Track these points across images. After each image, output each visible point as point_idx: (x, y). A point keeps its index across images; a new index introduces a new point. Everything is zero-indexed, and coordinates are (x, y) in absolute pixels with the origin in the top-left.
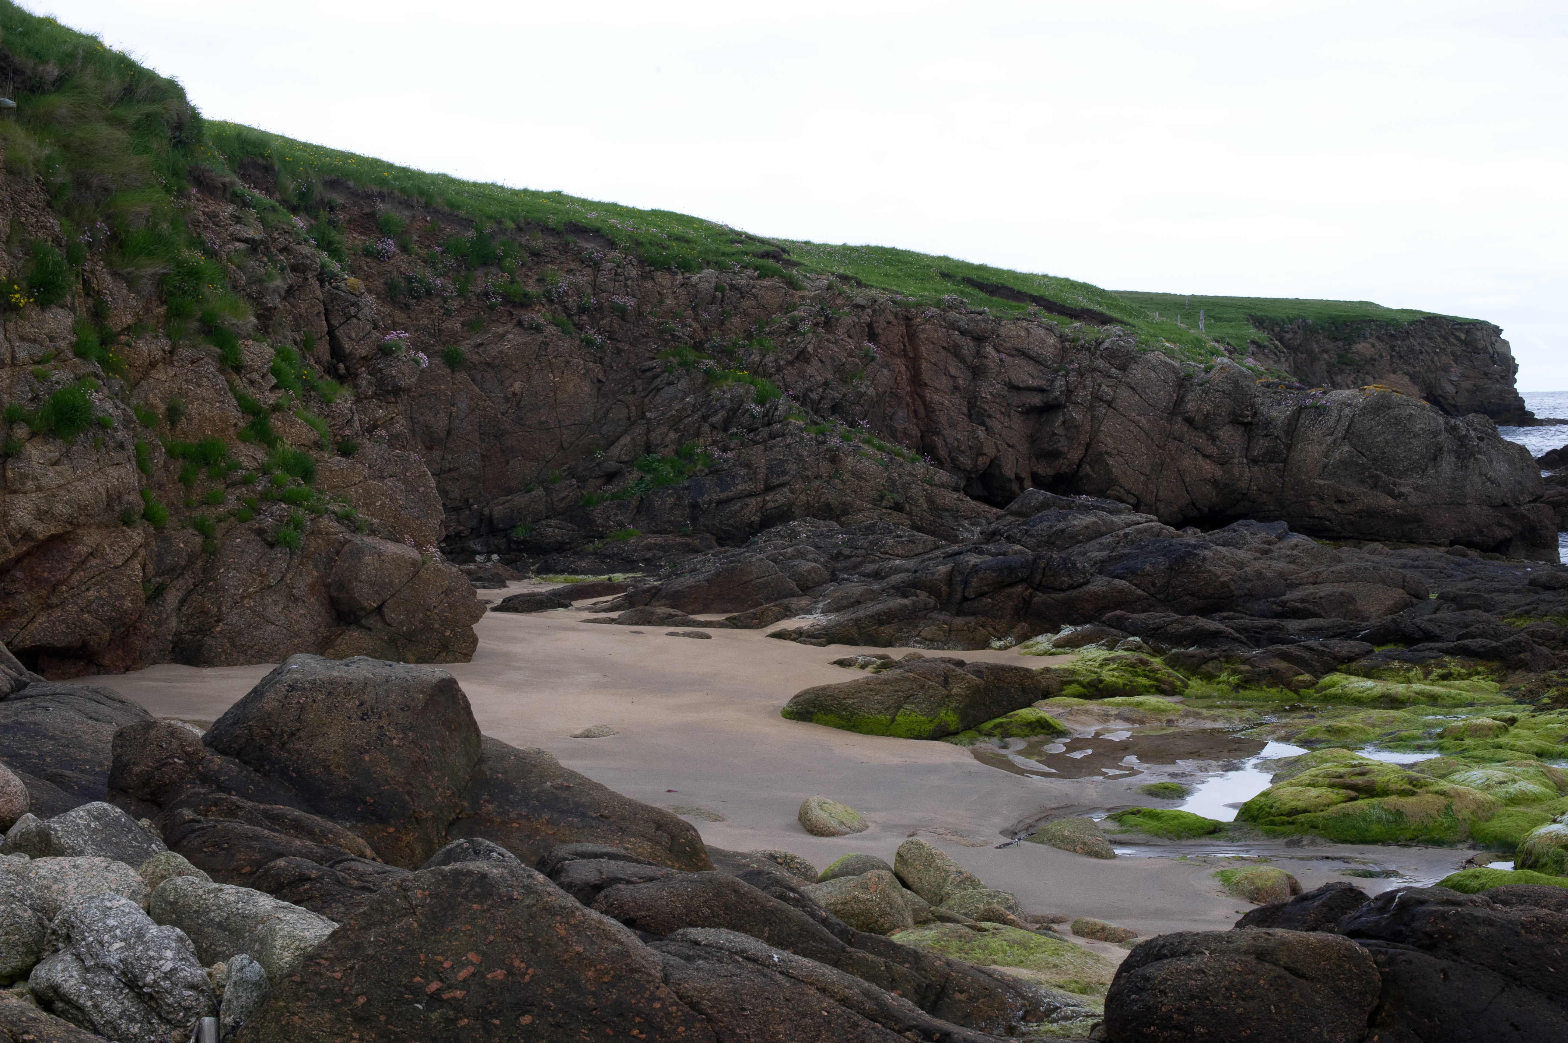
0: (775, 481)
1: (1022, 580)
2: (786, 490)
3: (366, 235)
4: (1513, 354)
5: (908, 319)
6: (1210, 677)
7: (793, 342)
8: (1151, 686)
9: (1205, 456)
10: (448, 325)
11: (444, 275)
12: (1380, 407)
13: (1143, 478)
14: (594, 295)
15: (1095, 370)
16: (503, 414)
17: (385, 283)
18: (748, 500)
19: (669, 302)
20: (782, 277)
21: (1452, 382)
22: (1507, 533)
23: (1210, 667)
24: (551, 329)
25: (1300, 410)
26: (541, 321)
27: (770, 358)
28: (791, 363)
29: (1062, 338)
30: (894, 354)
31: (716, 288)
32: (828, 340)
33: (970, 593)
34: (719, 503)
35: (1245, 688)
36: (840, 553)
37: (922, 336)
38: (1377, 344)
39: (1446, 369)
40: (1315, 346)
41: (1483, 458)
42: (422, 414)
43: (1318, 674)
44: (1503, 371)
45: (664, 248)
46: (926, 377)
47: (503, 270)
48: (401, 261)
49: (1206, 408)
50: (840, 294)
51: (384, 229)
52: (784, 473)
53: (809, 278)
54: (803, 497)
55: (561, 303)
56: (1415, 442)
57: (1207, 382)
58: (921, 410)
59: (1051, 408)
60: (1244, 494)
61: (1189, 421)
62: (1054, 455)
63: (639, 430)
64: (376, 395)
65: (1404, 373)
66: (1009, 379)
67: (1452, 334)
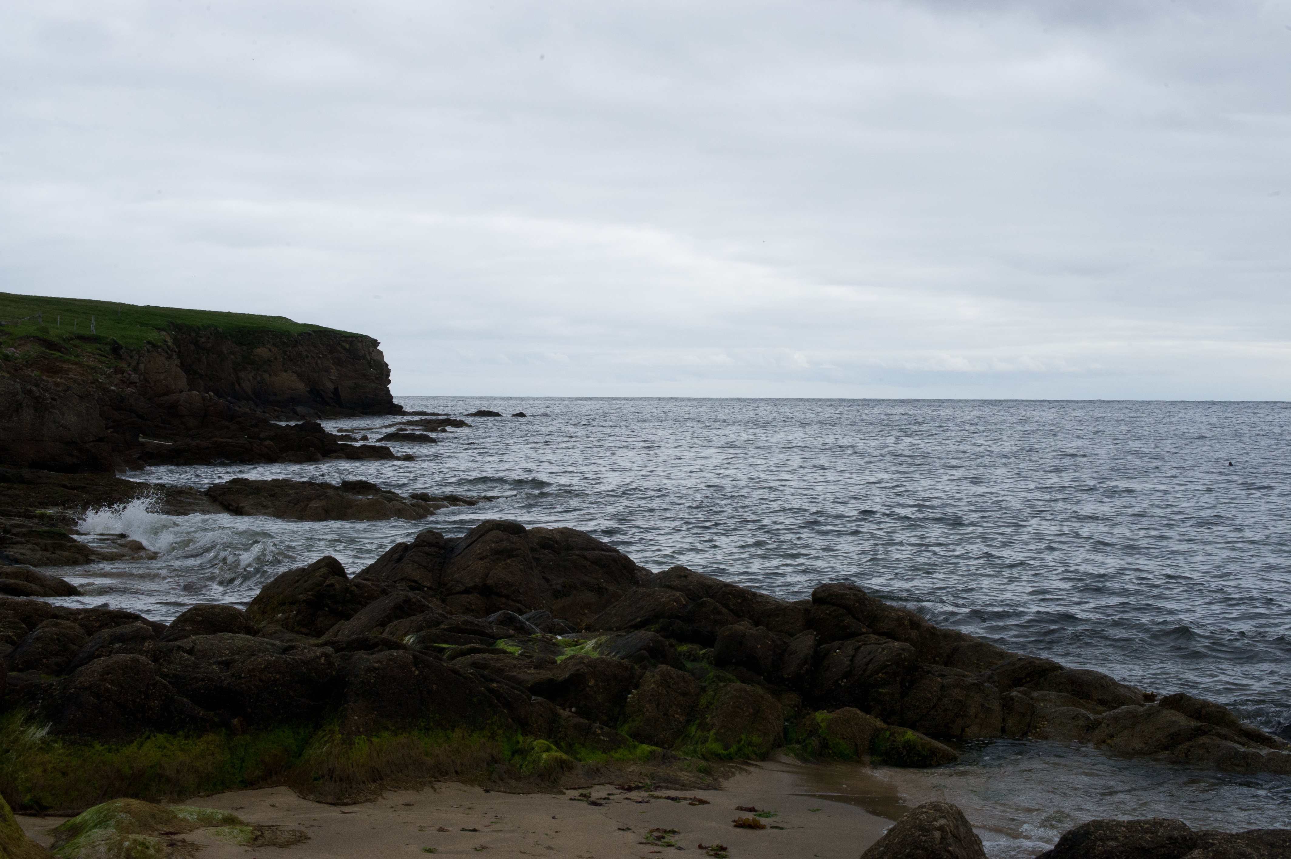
4: (386, 360)
22: (75, 460)
38: (273, 349)
39: (327, 370)
40: (224, 349)
41: (57, 412)
44: (379, 374)
65: (294, 372)
67: (339, 344)
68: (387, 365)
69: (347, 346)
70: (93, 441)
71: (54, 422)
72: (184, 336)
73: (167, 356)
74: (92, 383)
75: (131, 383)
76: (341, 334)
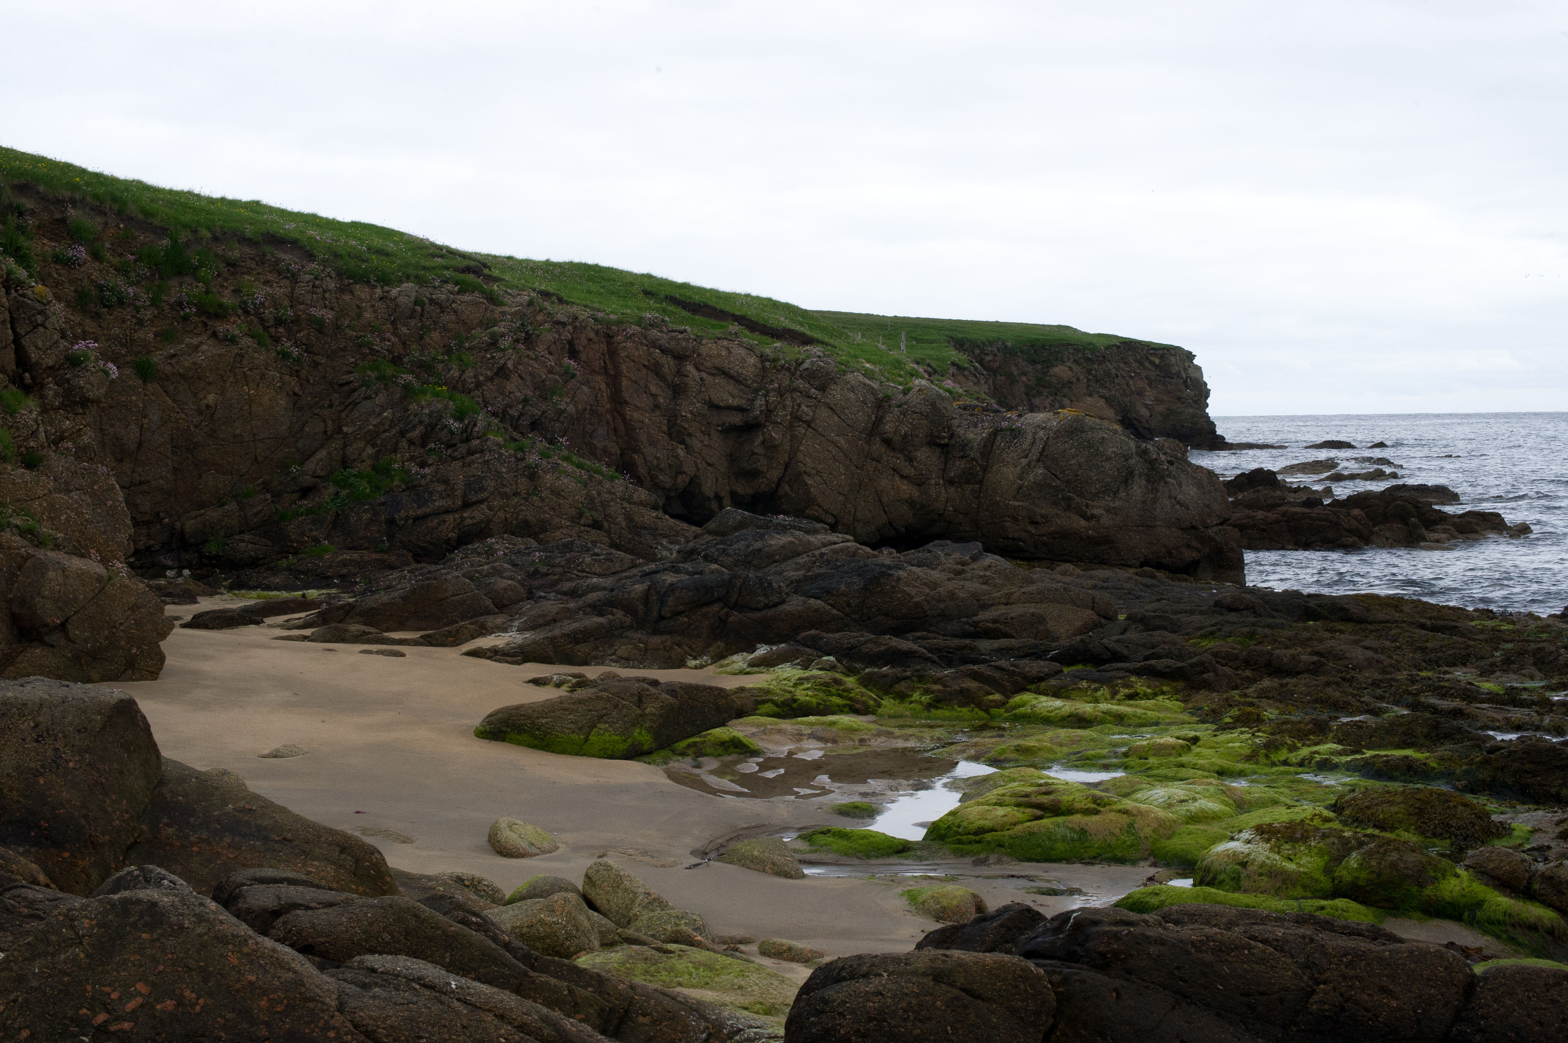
0: (474, 498)
1: (719, 600)
2: (483, 506)
3: (56, 241)
4: (1206, 379)
5: (609, 337)
6: (902, 697)
7: (493, 358)
8: (845, 706)
9: (902, 477)
10: (140, 334)
11: (137, 284)
12: (1073, 430)
13: (841, 498)
14: (291, 307)
15: (795, 390)
16: (196, 426)
17: (76, 291)
18: (445, 517)
19: (367, 315)
20: (483, 292)
21: (1146, 406)
22: (1195, 555)
23: (902, 686)
24: (247, 341)
25: (996, 433)
26: (237, 332)
27: (469, 374)
28: (490, 379)
29: (763, 358)
30: (595, 371)
31: (416, 303)
32: (528, 357)
33: (666, 611)
34: (416, 519)
35: (937, 708)
36: (536, 572)
37: (623, 354)
38: (1074, 368)
39: (1140, 393)
40: (1014, 368)
41: (1173, 481)
42: (112, 426)
43: (1008, 694)
44: (1195, 396)
45: (363, 261)
46: (626, 395)
47: (197, 280)
48: (92, 269)
49: (904, 429)
50: (541, 311)
51: (75, 235)
52: (482, 489)
53: (510, 294)
54: (501, 514)
55: (258, 314)
56: (1107, 465)
57: (905, 403)
58: (621, 427)
59: (751, 428)
60: (940, 515)
61: (888, 442)
62: (753, 474)
63: (336, 444)
64: (62, 406)
65: (1102, 397)
66: (710, 398)
67: (1147, 358)
68: (1206, 384)
69: (1157, 361)
70: (1217, 525)
76: (1148, 346)
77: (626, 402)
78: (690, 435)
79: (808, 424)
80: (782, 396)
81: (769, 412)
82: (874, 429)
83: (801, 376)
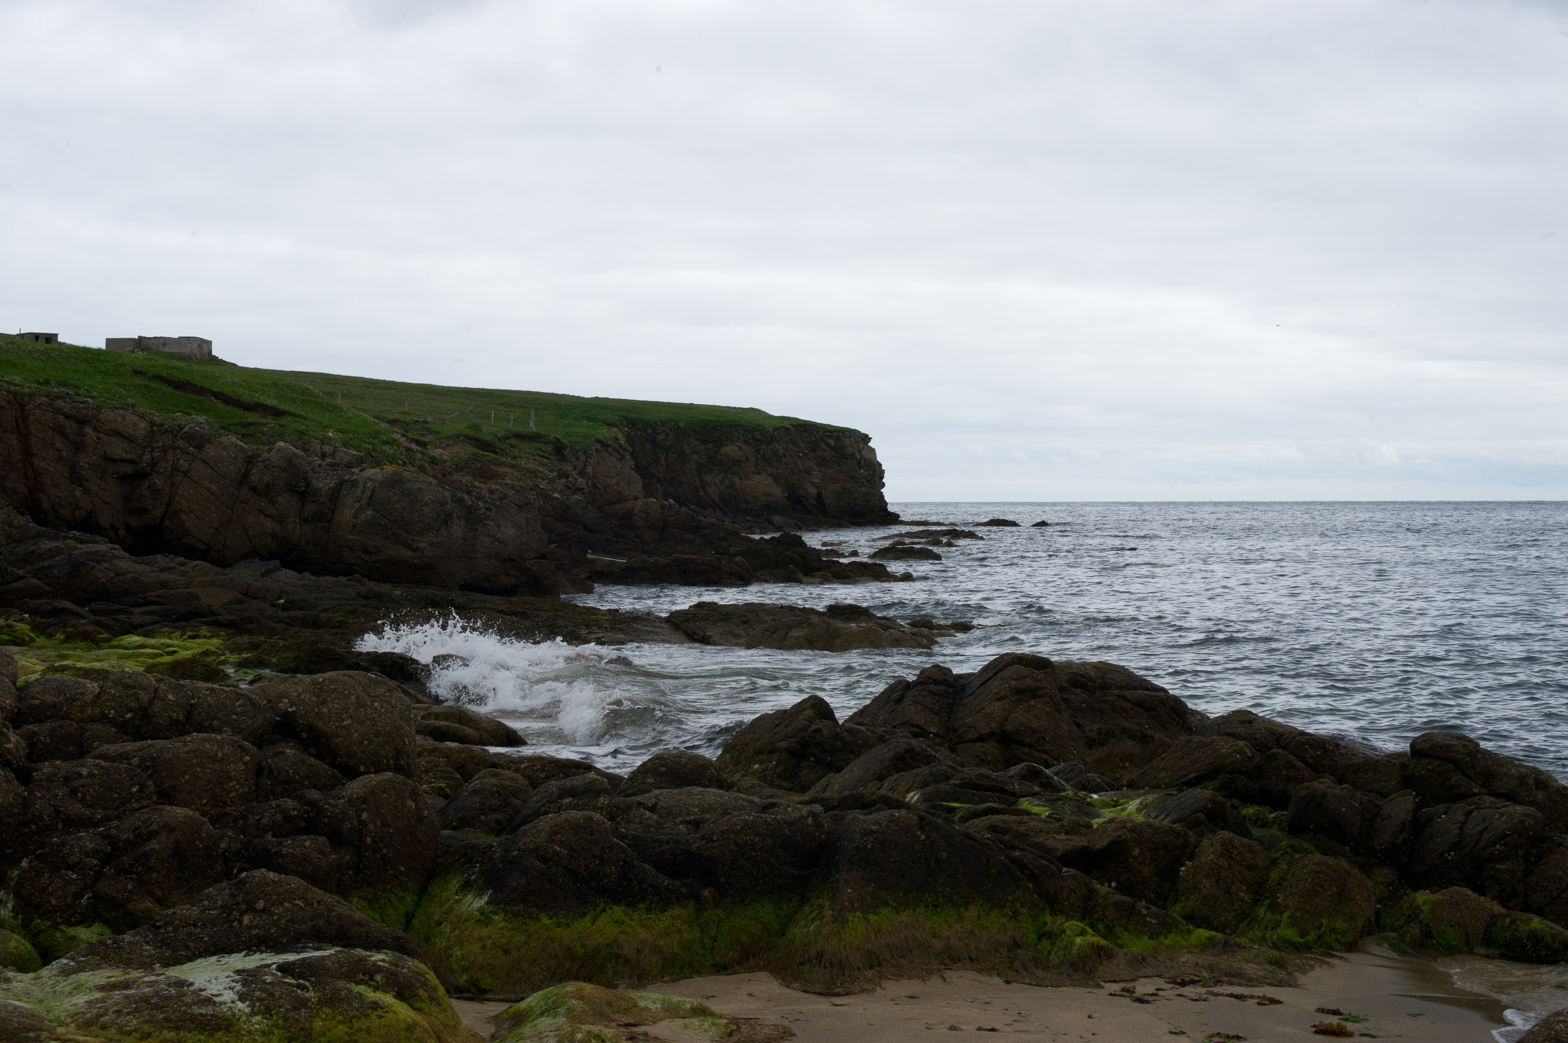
4: (879, 459)
5: (22, 406)
6: (50, 636)
8: (9, 640)
9: (266, 516)
12: (394, 482)
15: (176, 448)
22: (513, 581)
23: (50, 630)
25: (342, 483)
29: (152, 423)
37: (32, 418)
38: (744, 448)
39: (808, 472)
40: (686, 447)
41: (492, 523)
44: (870, 476)
46: (35, 449)
49: (266, 479)
56: (426, 509)
57: (268, 460)
58: (30, 473)
59: (140, 476)
60: (296, 545)
61: (253, 489)
62: (142, 511)
65: (768, 475)
66: (105, 452)
67: (823, 440)
68: (880, 465)
69: (832, 443)
70: (534, 558)
71: (489, 536)
72: (639, 433)
73: (619, 457)
74: (531, 489)
75: (578, 489)
76: (824, 429)
77: (35, 455)
78: (87, 480)
79: (186, 474)
80: (165, 453)
81: (154, 464)
82: (243, 479)
83: (182, 438)
